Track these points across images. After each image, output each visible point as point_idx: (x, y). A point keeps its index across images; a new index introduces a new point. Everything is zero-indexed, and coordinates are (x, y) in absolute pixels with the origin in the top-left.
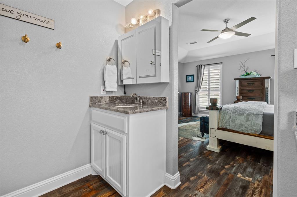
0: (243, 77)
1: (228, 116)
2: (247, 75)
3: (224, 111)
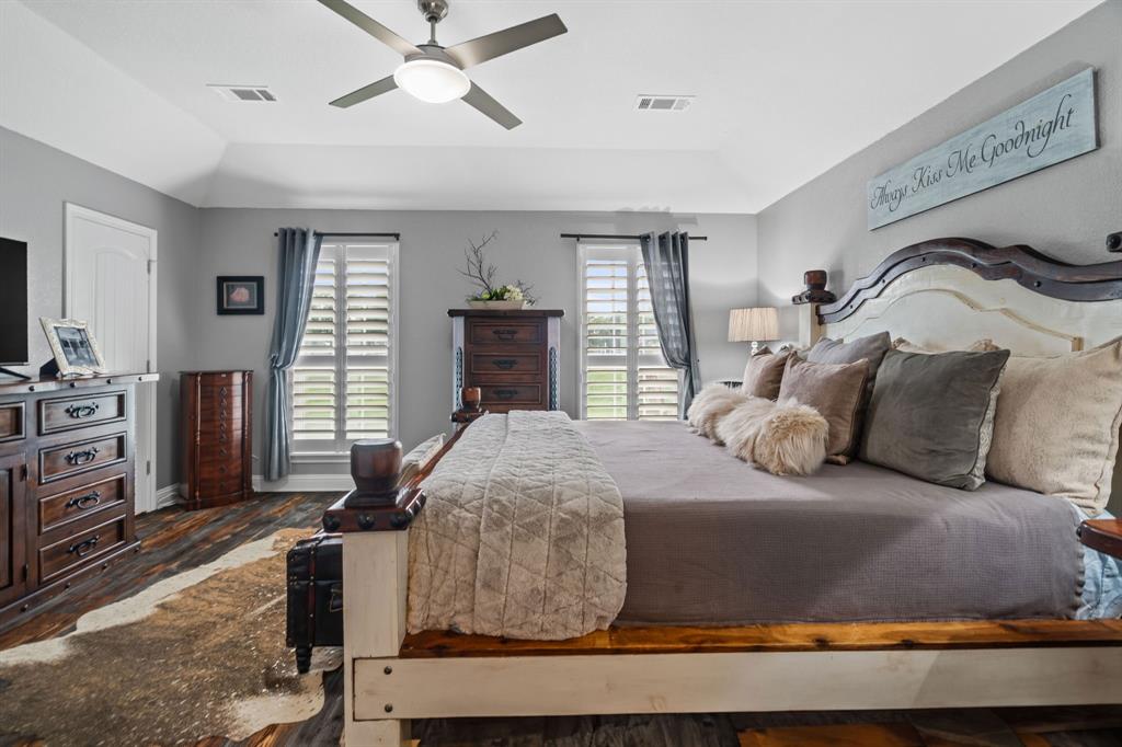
0: (479, 306)
1: (463, 551)
2: (490, 299)
3: (437, 515)
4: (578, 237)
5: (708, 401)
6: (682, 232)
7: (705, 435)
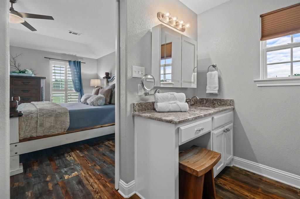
0: (15, 74)
2: (20, 73)
4: (50, 59)
5: (85, 97)
6: (79, 61)
7: (84, 103)
